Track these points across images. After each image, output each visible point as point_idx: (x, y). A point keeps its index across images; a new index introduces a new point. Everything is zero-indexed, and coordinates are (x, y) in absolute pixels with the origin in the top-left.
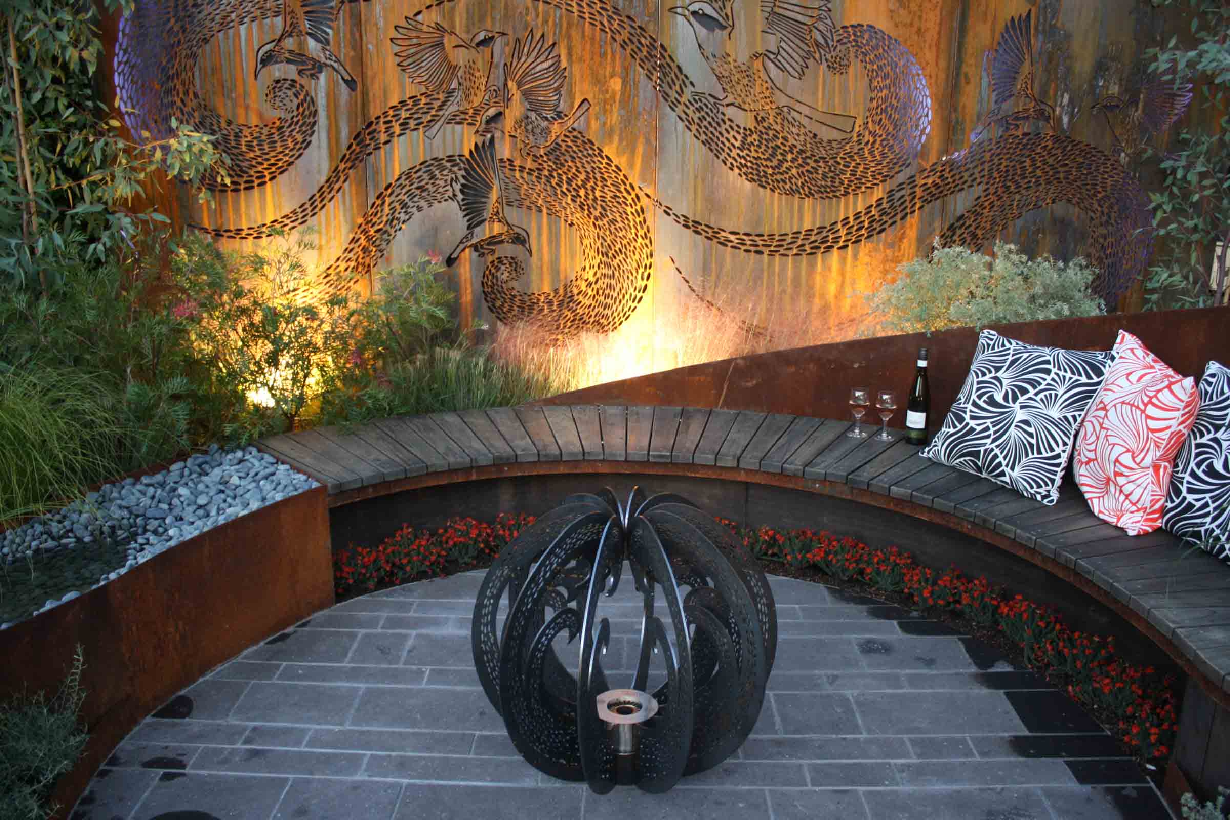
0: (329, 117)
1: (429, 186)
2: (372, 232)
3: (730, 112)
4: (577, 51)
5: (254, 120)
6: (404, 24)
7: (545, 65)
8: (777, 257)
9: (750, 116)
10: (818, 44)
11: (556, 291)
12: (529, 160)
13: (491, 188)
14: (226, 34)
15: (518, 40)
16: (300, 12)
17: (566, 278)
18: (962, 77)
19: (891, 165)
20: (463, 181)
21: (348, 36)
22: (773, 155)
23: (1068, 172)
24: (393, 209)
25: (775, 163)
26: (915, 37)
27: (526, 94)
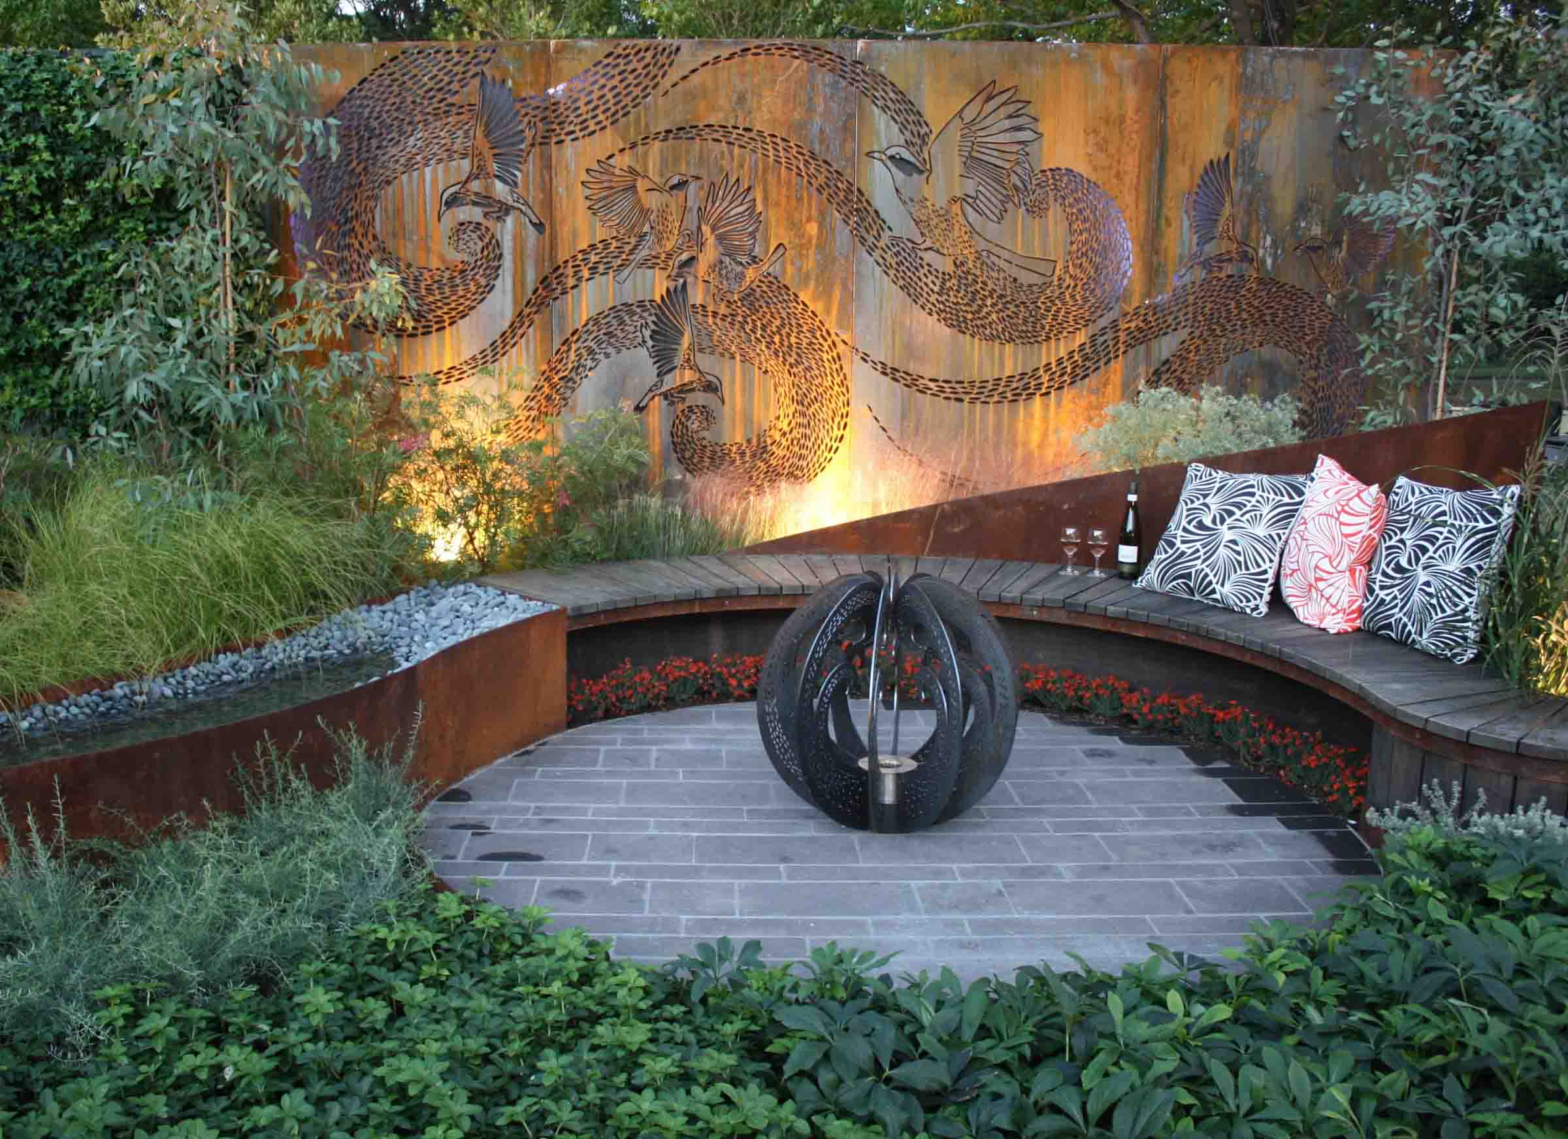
0: (515, 262)
1: (618, 333)
2: (556, 379)
3: (929, 257)
4: (773, 194)
5: (435, 263)
6: (596, 167)
7: (741, 209)
8: (978, 405)
9: (949, 261)
10: (1016, 187)
11: (749, 441)
12: (723, 305)
13: (682, 334)
14: (410, 176)
15: (713, 184)
16: (488, 154)
17: (760, 427)
18: (1163, 221)
19: (1093, 310)
20: (653, 327)
21: (538, 179)
22: (973, 300)
23: (1275, 315)
24: (580, 356)
25: (975, 307)
26: (1115, 181)
27: (720, 239)
